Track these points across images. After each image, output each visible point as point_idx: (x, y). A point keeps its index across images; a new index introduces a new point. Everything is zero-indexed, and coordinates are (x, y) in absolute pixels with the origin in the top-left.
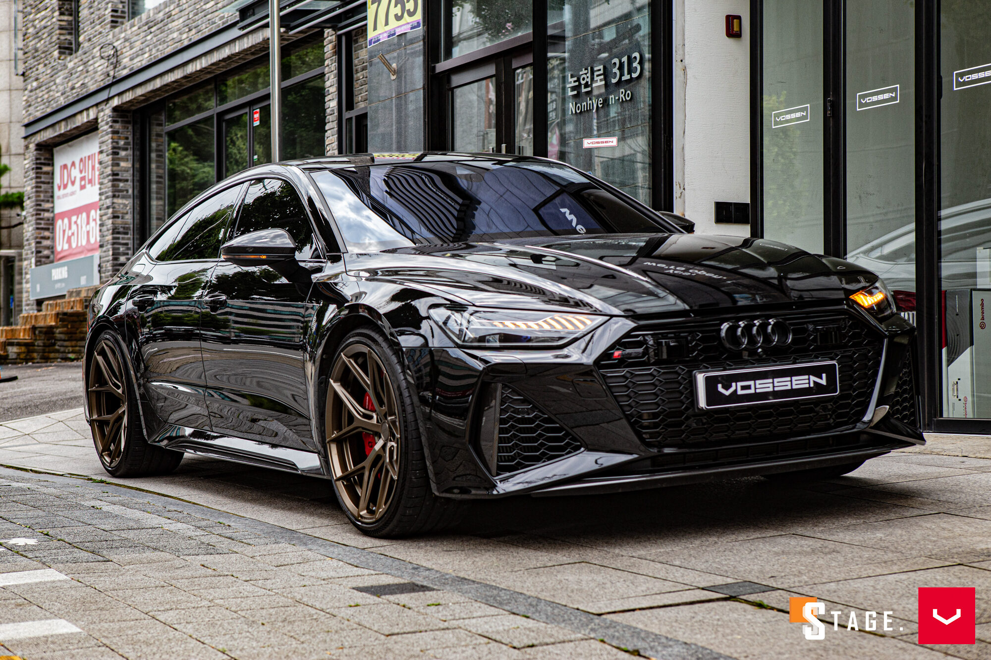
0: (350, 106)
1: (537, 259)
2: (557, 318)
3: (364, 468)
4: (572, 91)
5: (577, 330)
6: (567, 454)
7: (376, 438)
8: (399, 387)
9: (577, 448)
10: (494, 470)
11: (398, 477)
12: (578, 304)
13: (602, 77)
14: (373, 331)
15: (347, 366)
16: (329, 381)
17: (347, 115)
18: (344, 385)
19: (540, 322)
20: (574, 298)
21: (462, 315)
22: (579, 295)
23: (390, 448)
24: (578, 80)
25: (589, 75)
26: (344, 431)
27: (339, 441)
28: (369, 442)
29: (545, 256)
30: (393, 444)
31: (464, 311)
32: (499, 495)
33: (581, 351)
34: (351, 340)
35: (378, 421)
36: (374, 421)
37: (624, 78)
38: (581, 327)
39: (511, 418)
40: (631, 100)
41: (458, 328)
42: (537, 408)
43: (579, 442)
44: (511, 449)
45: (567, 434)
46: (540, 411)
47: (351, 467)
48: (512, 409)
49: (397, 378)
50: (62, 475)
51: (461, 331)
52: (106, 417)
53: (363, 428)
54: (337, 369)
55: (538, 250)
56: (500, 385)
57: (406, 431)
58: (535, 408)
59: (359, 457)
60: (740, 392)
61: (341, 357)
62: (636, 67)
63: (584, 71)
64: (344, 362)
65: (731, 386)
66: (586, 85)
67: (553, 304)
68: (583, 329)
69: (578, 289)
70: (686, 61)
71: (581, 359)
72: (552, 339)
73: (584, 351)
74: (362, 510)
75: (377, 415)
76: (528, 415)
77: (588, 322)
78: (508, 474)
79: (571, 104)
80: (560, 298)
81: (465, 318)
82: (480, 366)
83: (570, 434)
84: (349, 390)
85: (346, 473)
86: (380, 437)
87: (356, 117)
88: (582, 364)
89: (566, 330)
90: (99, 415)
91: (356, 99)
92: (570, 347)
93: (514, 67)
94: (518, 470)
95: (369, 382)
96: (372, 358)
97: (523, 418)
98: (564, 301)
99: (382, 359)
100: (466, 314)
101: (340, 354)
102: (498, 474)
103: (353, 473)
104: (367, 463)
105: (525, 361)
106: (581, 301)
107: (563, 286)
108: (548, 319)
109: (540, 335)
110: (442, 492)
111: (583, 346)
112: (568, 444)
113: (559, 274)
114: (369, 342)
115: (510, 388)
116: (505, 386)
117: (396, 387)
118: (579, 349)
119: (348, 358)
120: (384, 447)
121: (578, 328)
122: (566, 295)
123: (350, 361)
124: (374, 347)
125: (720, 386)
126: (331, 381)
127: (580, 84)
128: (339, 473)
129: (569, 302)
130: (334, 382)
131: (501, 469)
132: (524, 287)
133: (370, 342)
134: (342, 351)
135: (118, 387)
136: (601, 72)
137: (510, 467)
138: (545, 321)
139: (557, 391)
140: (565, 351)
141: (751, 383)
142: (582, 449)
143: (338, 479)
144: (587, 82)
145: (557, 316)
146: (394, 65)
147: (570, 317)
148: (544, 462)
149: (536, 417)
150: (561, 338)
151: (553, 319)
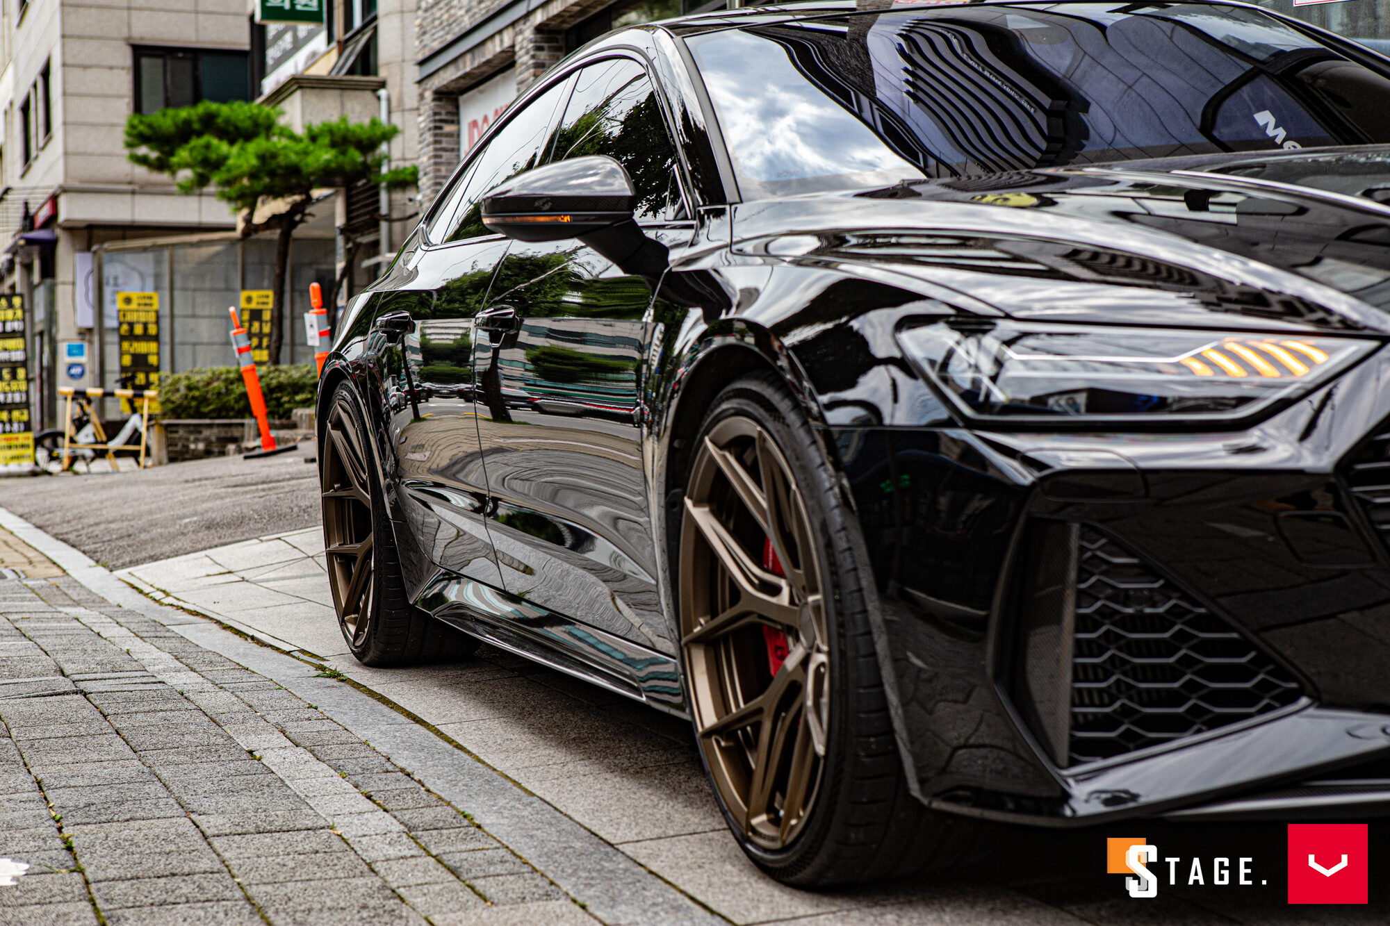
1: (1197, 199)
2: (1231, 346)
3: (759, 711)
5: (1287, 379)
6: (1262, 711)
7: (790, 640)
9: (1288, 698)
10: (1063, 751)
11: (828, 751)
12: (1294, 308)
14: (771, 384)
15: (719, 471)
16: (683, 504)
18: (717, 514)
19: (1185, 358)
20: (1280, 293)
21: (979, 343)
22: (1293, 285)
23: (817, 669)
26: (722, 618)
27: (709, 642)
28: (777, 648)
29: (1217, 193)
30: (822, 658)
31: (985, 332)
32: (1075, 817)
33: (1297, 435)
34: (724, 406)
35: (792, 601)
36: (784, 599)
38: (1299, 369)
39: (1104, 613)
41: (970, 375)
42: (1176, 589)
43: (1294, 679)
44: (1106, 697)
45: (1262, 660)
46: (1185, 597)
47: (739, 704)
48: (1109, 591)
49: (819, 503)
50: (288, 653)
51: (976, 383)
53: (760, 616)
54: (698, 474)
55: (1200, 179)
56: (1075, 528)
57: (841, 636)
58: (1169, 589)
59: (755, 683)
61: (706, 448)
64: (711, 458)
67: (1227, 311)
68: (1303, 374)
69: (1292, 268)
71: (1298, 457)
72: (1219, 404)
73: (1306, 435)
74: (757, 814)
75: (791, 586)
76: (1154, 605)
77: (1321, 357)
78: (1100, 763)
80: (1242, 293)
81: (988, 352)
82: (1024, 477)
83: (1270, 660)
84: (731, 526)
85: (726, 719)
86: (797, 639)
88: (1300, 473)
89: (1257, 379)
90: (341, 542)
92: (1269, 426)
94: (1127, 750)
95: (764, 504)
96: (766, 451)
97: (1140, 616)
98: (1254, 302)
99: (787, 452)
100: (991, 342)
101: (702, 441)
102: (1073, 763)
103: (742, 718)
104: (768, 700)
105: (1143, 465)
106: (1300, 299)
107: (1254, 265)
108: (1206, 349)
109: (1186, 391)
110: (936, 796)
111: (1303, 421)
112: (1264, 687)
113: (1243, 234)
114: (759, 412)
115: (1102, 534)
116: (1089, 531)
117: (817, 526)
118: (1292, 431)
119: (721, 448)
120: (805, 662)
121: (1291, 373)
122: (1259, 284)
123: (724, 458)
124: (770, 425)
126: (688, 503)
128: (710, 719)
129: (1266, 303)
130: (695, 505)
131: (1082, 750)
132: (1151, 270)
133: (762, 411)
134: (707, 432)
138: (1199, 357)
139: (1230, 536)
140: (1252, 437)
142: (1304, 701)
143: (708, 733)
145: (1231, 341)
147: (1267, 343)
148: (1199, 731)
149: (1175, 612)
150: (1243, 401)
151: (1221, 350)
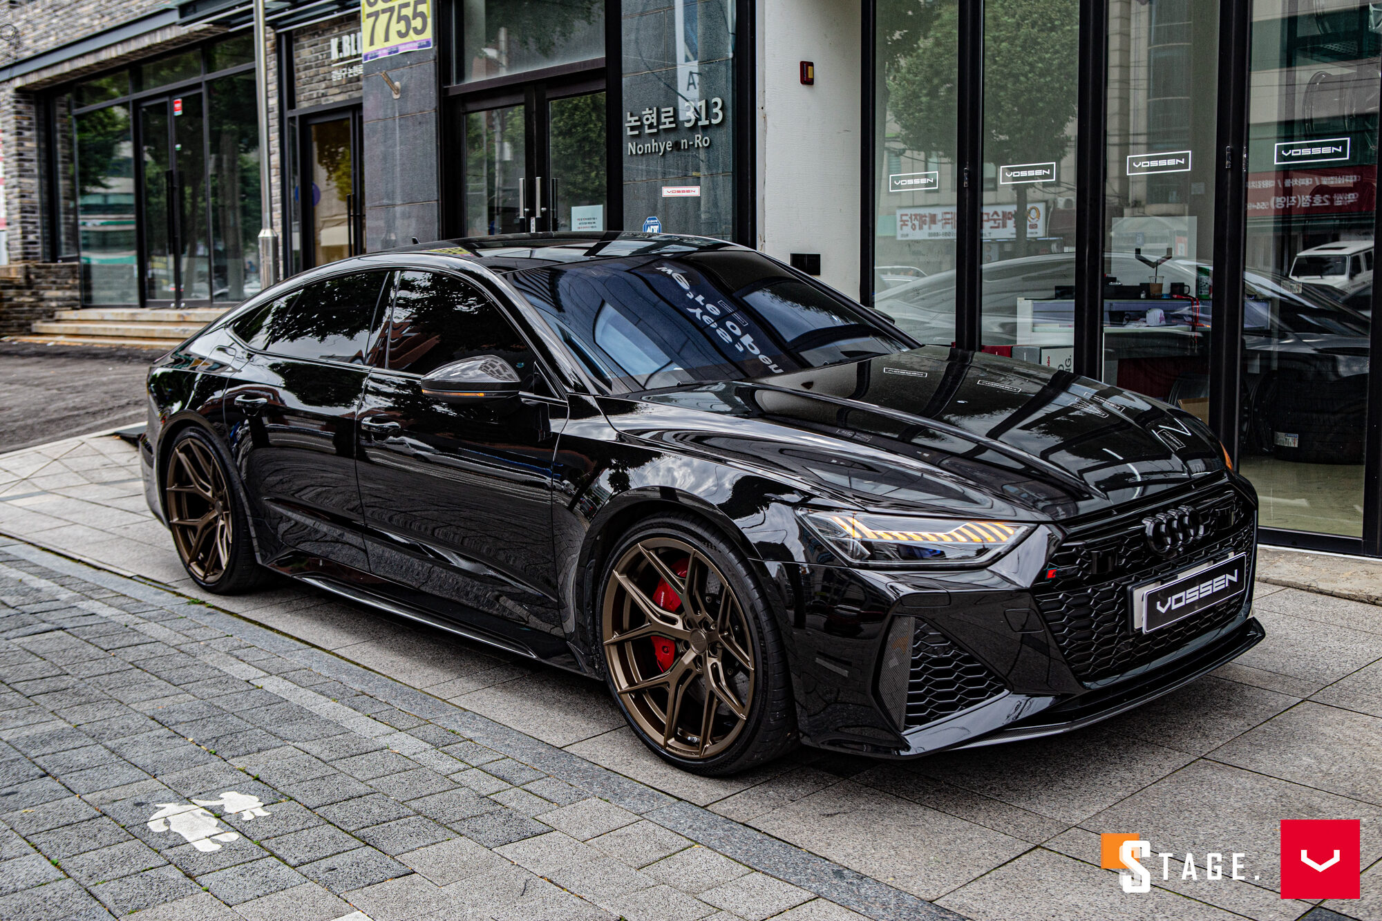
0: (292, 105)
2: (971, 526)
3: (666, 684)
4: (631, 130)
5: (999, 543)
7: (679, 646)
8: (752, 608)
9: (999, 691)
10: (901, 723)
11: (749, 717)
13: (672, 119)
16: (610, 571)
17: (288, 114)
18: (631, 578)
19: (952, 532)
23: (712, 666)
24: (640, 120)
25: (654, 115)
26: (631, 633)
30: (715, 660)
34: (658, 530)
35: (685, 627)
36: (679, 626)
37: (700, 123)
38: (1004, 538)
39: (924, 659)
40: (708, 147)
42: (955, 645)
43: (1002, 682)
44: (922, 697)
45: (990, 675)
46: (960, 648)
48: (927, 648)
49: (748, 595)
50: (131, 578)
52: (189, 522)
53: (661, 633)
54: (626, 560)
56: (912, 619)
57: (765, 664)
60: (1174, 607)
61: (636, 547)
62: (717, 114)
63: (647, 111)
65: (1167, 602)
66: (651, 126)
68: (1006, 540)
70: (766, 108)
74: (670, 738)
75: (685, 620)
76: (946, 653)
77: (1010, 531)
78: (918, 727)
79: (630, 144)
81: (853, 527)
82: (890, 595)
83: (993, 674)
85: (638, 686)
86: (687, 647)
87: (301, 117)
89: (985, 543)
90: (181, 518)
91: (297, 98)
92: (996, 567)
93: (548, 96)
94: (931, 721)
96: (699, 562)
97: (940, 659)
99: (722, 567)
101: (634, 544)
102: (906, 728)
104: (671, 679)
105: (950, 591)
108: (962, 529)
112: (989, 686)
114: (694, 540)
115: (925, 622)
116: (919, 621)
119: (649, 549)
120: (695, 660)
121: (1000, 540)
123: (651, 556)
124: (706, 550)
125: (1158, 603)
126: (616, 573)
127: (642, 125)
128: (624, 685)
130: (621, 575)
131: (911, 722)
134: (638, 540)
135: (207, 490)
136: (671, 114)
137: (919, 718)
138: (958, 532)
141: (1182, 594)
142: (1006, 691)
143: (624, 692)
144: (652, 123)
145: (971, 524)
146: (397, 84)
147: (988, 525)
148: (961, 709)
149: (954, 656)
151: (966, 527)
